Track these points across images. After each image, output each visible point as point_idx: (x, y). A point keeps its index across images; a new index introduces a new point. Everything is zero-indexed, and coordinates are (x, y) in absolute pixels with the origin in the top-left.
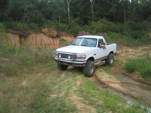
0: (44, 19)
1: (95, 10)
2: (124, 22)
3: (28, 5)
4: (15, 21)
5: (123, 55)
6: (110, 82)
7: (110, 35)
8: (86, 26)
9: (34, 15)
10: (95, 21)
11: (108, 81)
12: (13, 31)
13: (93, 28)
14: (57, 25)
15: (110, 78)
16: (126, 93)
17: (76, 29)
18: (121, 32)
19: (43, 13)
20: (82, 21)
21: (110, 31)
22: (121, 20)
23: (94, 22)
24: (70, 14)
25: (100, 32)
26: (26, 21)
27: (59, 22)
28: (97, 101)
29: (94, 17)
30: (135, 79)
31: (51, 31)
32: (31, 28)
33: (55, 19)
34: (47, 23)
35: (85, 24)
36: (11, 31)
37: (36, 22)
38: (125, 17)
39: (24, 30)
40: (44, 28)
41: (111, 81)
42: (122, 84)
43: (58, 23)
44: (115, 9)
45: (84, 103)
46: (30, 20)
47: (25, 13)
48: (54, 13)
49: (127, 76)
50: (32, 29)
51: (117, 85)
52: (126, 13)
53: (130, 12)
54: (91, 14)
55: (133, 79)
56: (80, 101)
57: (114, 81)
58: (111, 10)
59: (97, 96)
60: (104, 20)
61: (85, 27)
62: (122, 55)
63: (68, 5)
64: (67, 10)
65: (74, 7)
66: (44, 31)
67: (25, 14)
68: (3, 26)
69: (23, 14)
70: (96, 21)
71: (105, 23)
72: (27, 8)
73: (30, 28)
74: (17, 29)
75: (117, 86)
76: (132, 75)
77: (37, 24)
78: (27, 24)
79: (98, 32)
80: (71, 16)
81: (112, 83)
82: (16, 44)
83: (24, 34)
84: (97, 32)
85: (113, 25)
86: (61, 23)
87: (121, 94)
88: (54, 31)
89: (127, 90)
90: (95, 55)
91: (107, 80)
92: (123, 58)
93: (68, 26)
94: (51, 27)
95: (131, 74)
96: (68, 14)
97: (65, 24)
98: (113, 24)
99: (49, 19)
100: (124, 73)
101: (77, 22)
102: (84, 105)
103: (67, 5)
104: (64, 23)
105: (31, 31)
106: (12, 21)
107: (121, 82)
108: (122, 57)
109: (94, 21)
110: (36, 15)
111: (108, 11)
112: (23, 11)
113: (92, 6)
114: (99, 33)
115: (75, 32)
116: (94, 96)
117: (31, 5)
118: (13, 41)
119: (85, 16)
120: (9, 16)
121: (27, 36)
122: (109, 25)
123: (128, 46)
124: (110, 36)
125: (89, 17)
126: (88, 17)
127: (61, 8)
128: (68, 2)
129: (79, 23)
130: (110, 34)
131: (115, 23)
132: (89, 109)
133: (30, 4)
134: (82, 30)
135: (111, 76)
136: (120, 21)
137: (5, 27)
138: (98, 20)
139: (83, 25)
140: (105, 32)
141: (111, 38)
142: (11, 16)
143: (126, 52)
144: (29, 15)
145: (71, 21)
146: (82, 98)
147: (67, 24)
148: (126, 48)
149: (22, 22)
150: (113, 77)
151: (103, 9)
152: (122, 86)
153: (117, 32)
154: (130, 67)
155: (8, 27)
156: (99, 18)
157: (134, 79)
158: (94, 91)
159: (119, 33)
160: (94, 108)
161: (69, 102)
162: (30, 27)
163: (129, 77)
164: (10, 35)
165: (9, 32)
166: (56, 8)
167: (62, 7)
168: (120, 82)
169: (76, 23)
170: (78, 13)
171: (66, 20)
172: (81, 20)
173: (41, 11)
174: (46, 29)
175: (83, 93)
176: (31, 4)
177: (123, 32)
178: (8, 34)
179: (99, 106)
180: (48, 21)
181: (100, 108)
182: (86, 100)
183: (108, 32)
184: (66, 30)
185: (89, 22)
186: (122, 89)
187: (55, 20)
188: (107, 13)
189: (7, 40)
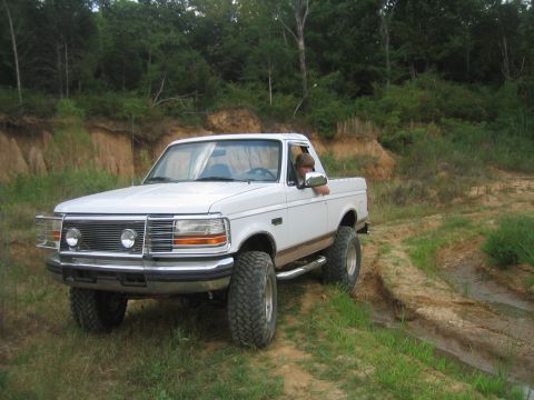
0: (215, 81)
1: (395, 44)
2: (501, 83)
3: (162, 34)
4: (118, 89)
5: (493, 201)
6: (421, 300)
7: (450, 131)
8: (363, 99)
9: (181, 69)
10: (395, 83)
11: (418, 297)
12: (110, 125)
13: (388, 109)
14: (261, 98)
15: (427, 285)
16: (472, 339)
17: (327, 114)
18: (492, 118)
19: (213, 60)
20: (350, 84)
21: (448, 116)
22: (493, 77)
23: (393, 86)
24: (307, 61)
25: (415, 121)
26: (154, 90)
27: (268, 89)
28: (355, 367)
29: (393, 68)
30: (520, 288)
31: (240, 121)
32: (172, 113)
33: (252, 81)
34: (225, 92)
35: (359, 95)
36: (102, 125)
37: (189, 91)
38: (506, 64)
39: (148, 121)
40: (217, 111)
41: (427, 296)
42: (466, 307)
43: (263, 93)
44: (468, 37)
45: (313, 372)
46: (167, 84)
47: (153, 62)
48: (251, 57)
49: (491, 277)
50: (176, 116)
51: (444, 309)
52: (509, 51)
53: (524, 44)
54: (382, 59)
55: (509, 289)
56: (298, 363)
57: (437, 299)
58: (456, 41)
59: (358, 349)
60: (429, 77)
61: (361, 105)
62: (486, 204)
63: (301, 28)
64: (297, 49)
65: (320, 35)
66: (215, 122)
67: (149, 65)
68: (74, 109)
69: (145, 65)
70: (400, 82)
71: (431, 88)
72: (158, 43)
73: (169, 115)
74: (125, 119)
75: (445, 315)
76: (510, 276)
77: (192, 100)
78: (159, 99)
79: (409, 121)
80: (309, 67)
81: (430, 303)
82: (121, 168)
83: (149, 135)
84: (402, 121)
85: (461, 94)
86: (274, 91)
87: (454, 344)
88: (251, 123)
89: (478, 330)
90: (277, 221)
91: (413, 294)
92: (489, 213)
93: (301, 102)
94: (242, 108)
95: (505, 273)
96: (299, 60)
97: (291, 96)
98: (460, 89)
99: (235, 81)
100: (484, 269)
101: (330, 87)
102: (308, 377)
103: (294, 29)
104: (286, 91)
105: (170, 124)
106: (107, 91)
107: (464, 300)
108: (485, 208)
109: (392, 83)
110: (187, 69)
111: (445, 44)
112: (145, 56)
113: (384, 30)
114: (412, 124)
115: (324, 125)
116: (352, 348)
117: (173, 34)
118: (113, 158)
119: (361, 67)
120: (97, 75)
121: (157, 140)
122: (446, 96)
123: (515, 168)
124: (452, 136)
125: (377, 69)
126: (371, 68)
127: (275, 42)
128: (298, 20)
129: (341, 92)
130: (450, 128)
131: (470, 89)
132: (321, 393)
133: (167, 31)
134: (351, 117)
135: (430, 280)
136: (487, 79)
137: (82, 111)
138: (408, 77)
139: (354, 98)
140: (431, 120)
141: (454, 141)
142: (103, 75)
143: (504, 191)
144: (163, 68)
145: (310, 84)
146: (309, 356)
147: (297, 96)
148: (509, 176)
149: (141, 94)
150: (437, 284)
151: (426, 38)
152: (463, 316)
153: (476, 118)
154: (502, 246)
155: (95, 113)
156: (413, 71)
157: (514, 291)
158: (354, 330)
159: (484, 123)
160: (342, 388)
161: (264, 368)
162: (170, 109)
163: (499, 284)
164: (99, 138)
165: (97, 127)
166: (257, 40)
167: (278, 35)
168: (457, 300)
169: (329, 92)
170: (336, 56)
171: (293, 82)
172: (347, 79)
173: (205, 54)
174: (224, 117)
175: (317, 337)
176: (172, 32)
177: (498, 119)
178: (94, 135)
179: (357, 381)
180: (231, 86)
181: (359, 390)
182: (322, 362)
183: (443, 120)
184: (294, 117)
185: (375, 85)
186: (460, 325)
187: (253, 85)
188: (439, 52)
189: (92, 157)
